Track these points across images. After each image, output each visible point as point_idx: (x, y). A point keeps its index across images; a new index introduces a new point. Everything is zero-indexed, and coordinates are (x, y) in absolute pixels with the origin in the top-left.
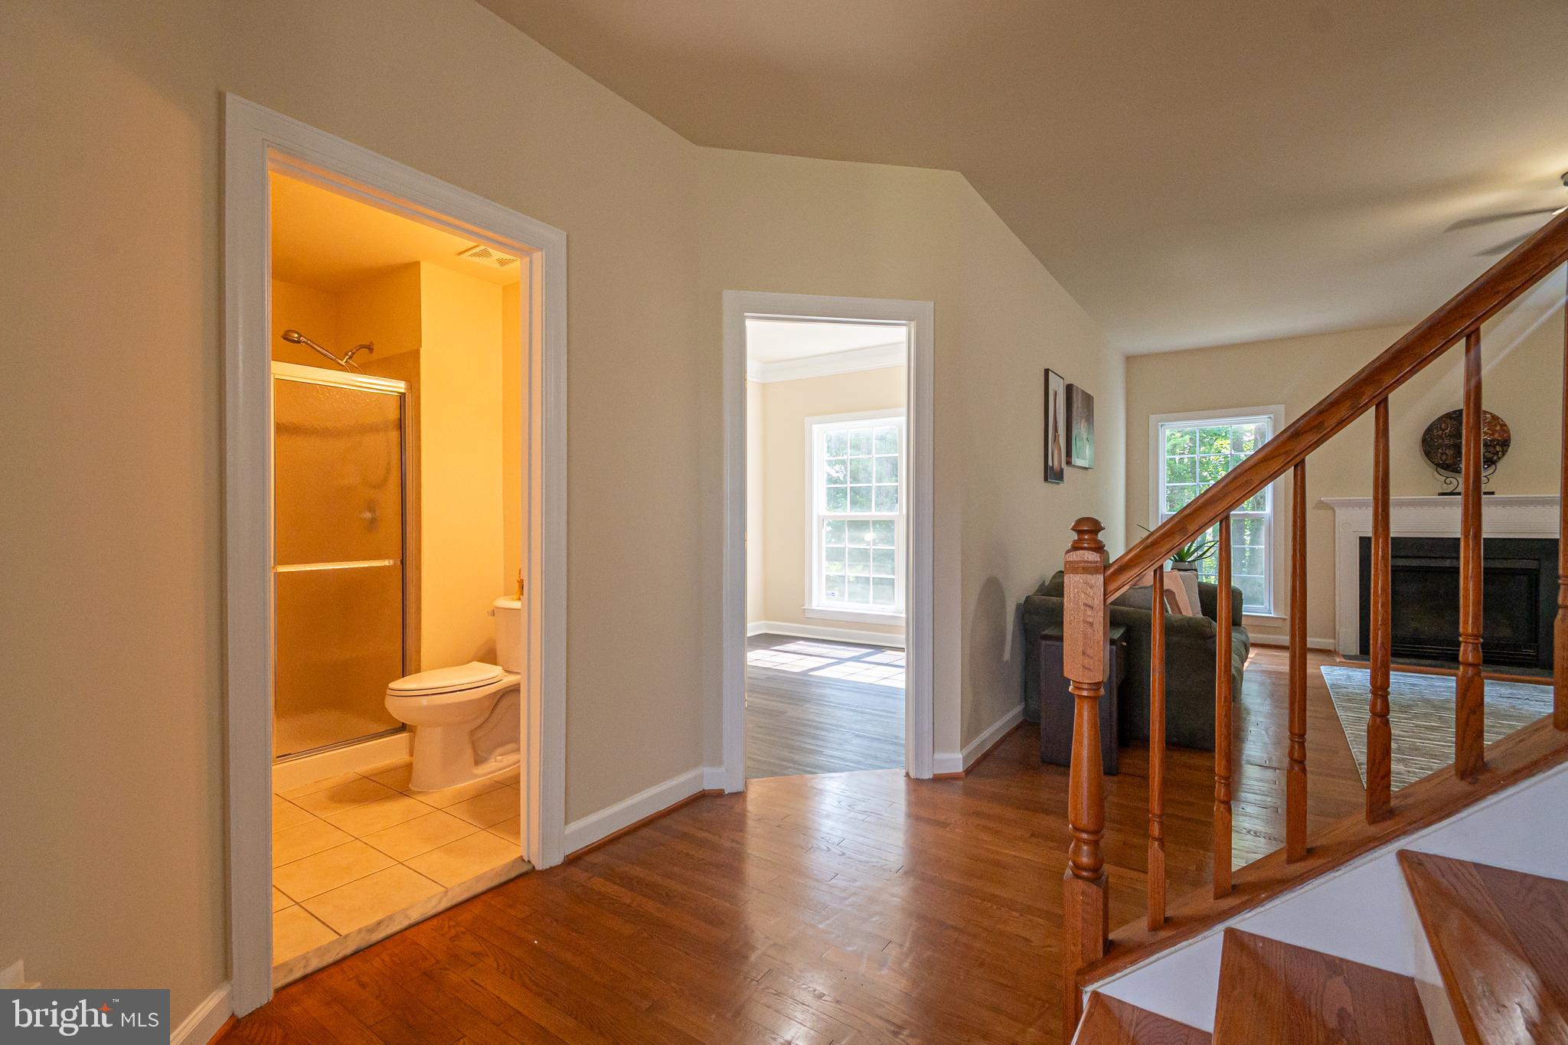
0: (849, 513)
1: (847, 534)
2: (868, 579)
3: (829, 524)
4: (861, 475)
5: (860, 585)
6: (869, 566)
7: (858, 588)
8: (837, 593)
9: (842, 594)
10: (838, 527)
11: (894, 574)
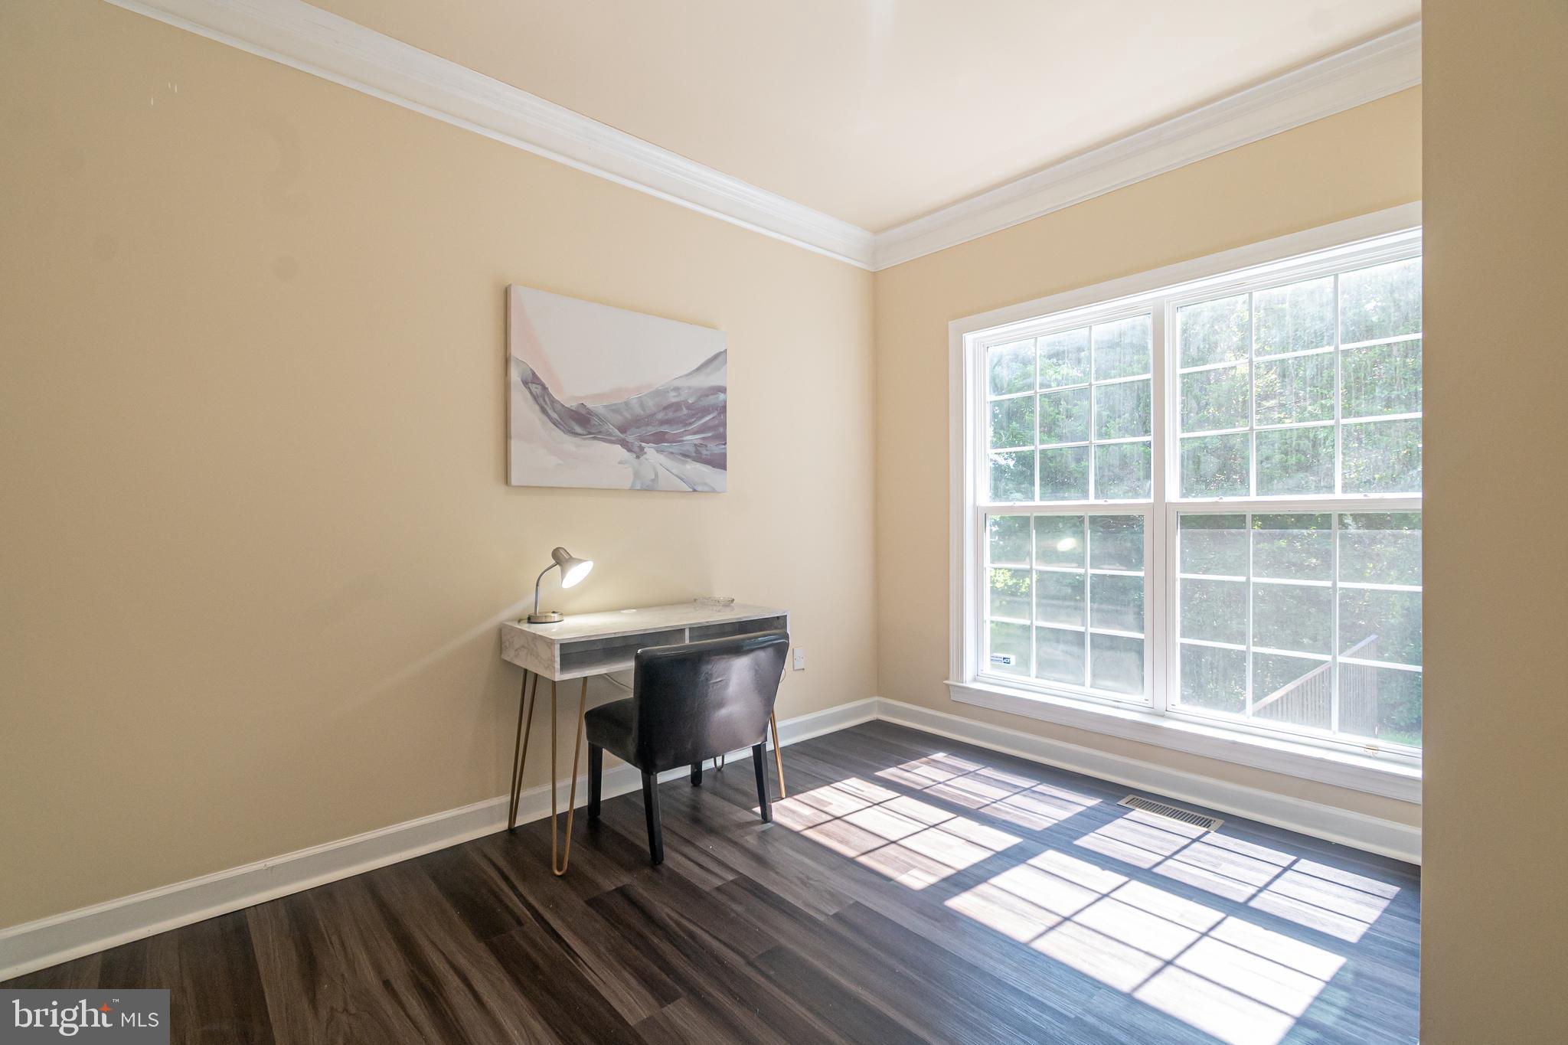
0: (1038, 501)
1: (1034, 543)
2: (1080, 636)
3: (996, 523)
4: (1067, 426)
5: (1062, 647)
6: (1084, 609)
7: (1058, 651)
8: (1013, 659)
9: (1024, 662)
10: (1015, 527)
11: (1141, 629)
